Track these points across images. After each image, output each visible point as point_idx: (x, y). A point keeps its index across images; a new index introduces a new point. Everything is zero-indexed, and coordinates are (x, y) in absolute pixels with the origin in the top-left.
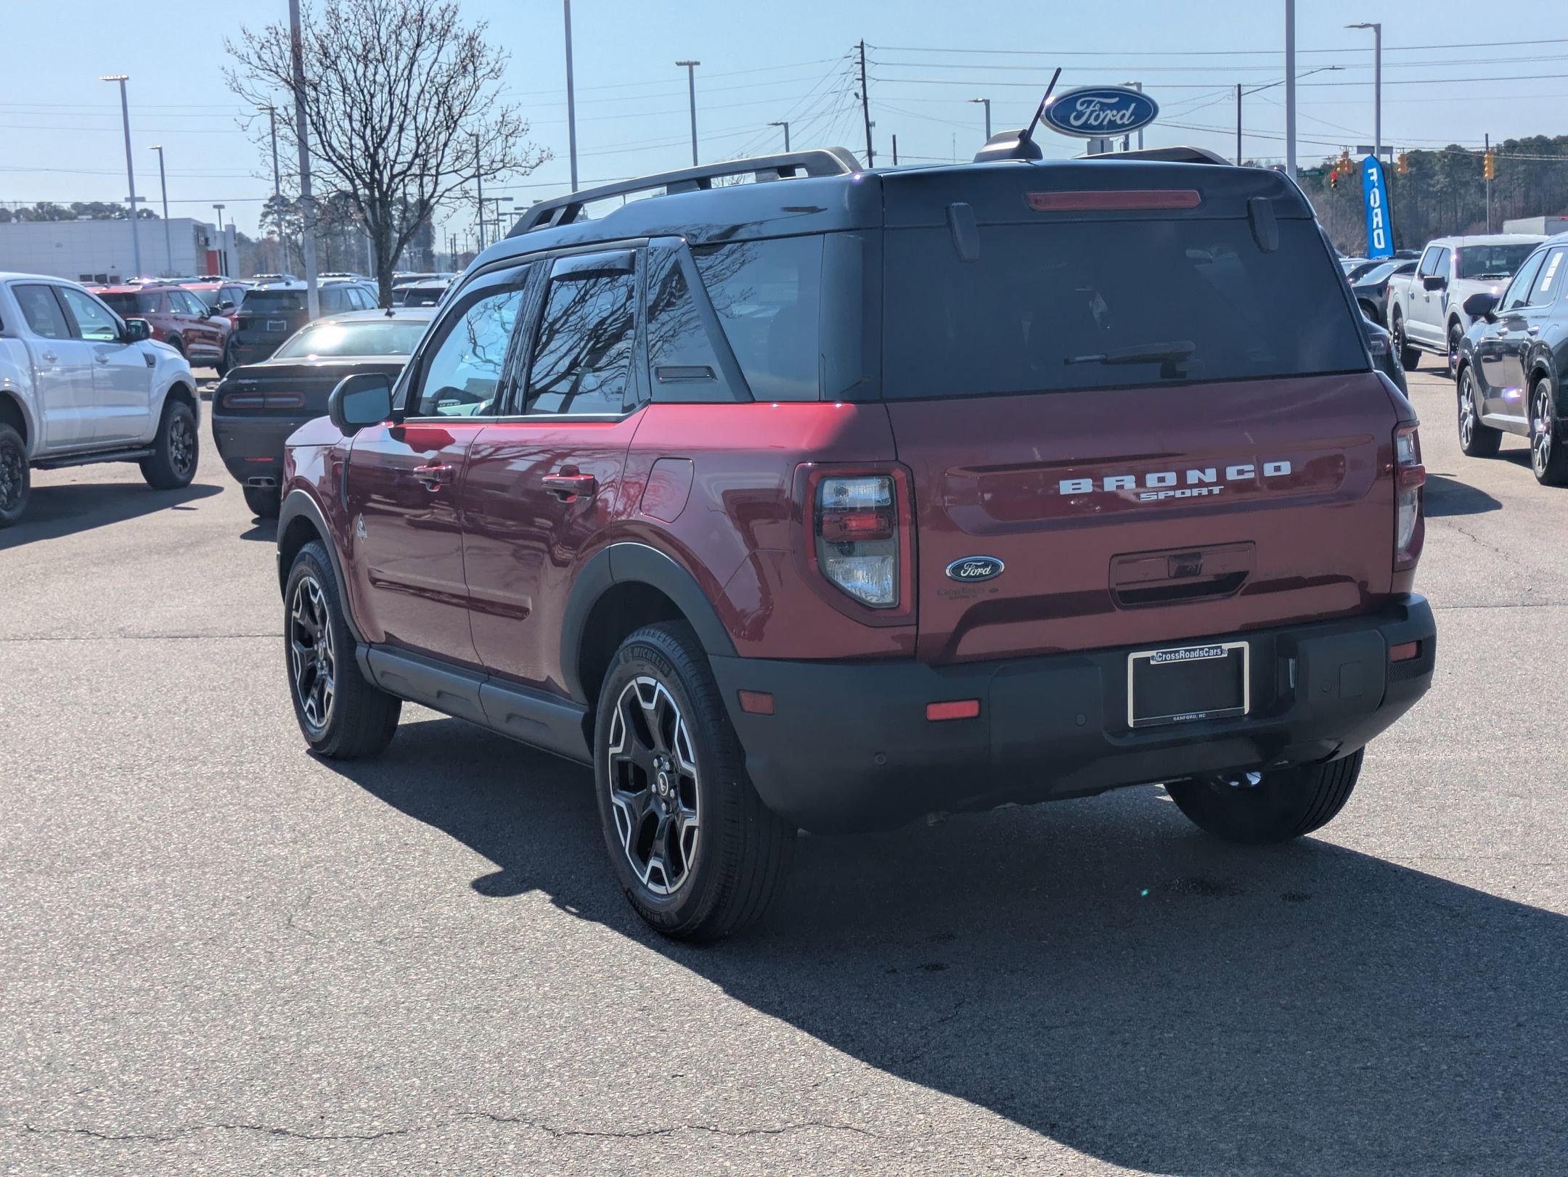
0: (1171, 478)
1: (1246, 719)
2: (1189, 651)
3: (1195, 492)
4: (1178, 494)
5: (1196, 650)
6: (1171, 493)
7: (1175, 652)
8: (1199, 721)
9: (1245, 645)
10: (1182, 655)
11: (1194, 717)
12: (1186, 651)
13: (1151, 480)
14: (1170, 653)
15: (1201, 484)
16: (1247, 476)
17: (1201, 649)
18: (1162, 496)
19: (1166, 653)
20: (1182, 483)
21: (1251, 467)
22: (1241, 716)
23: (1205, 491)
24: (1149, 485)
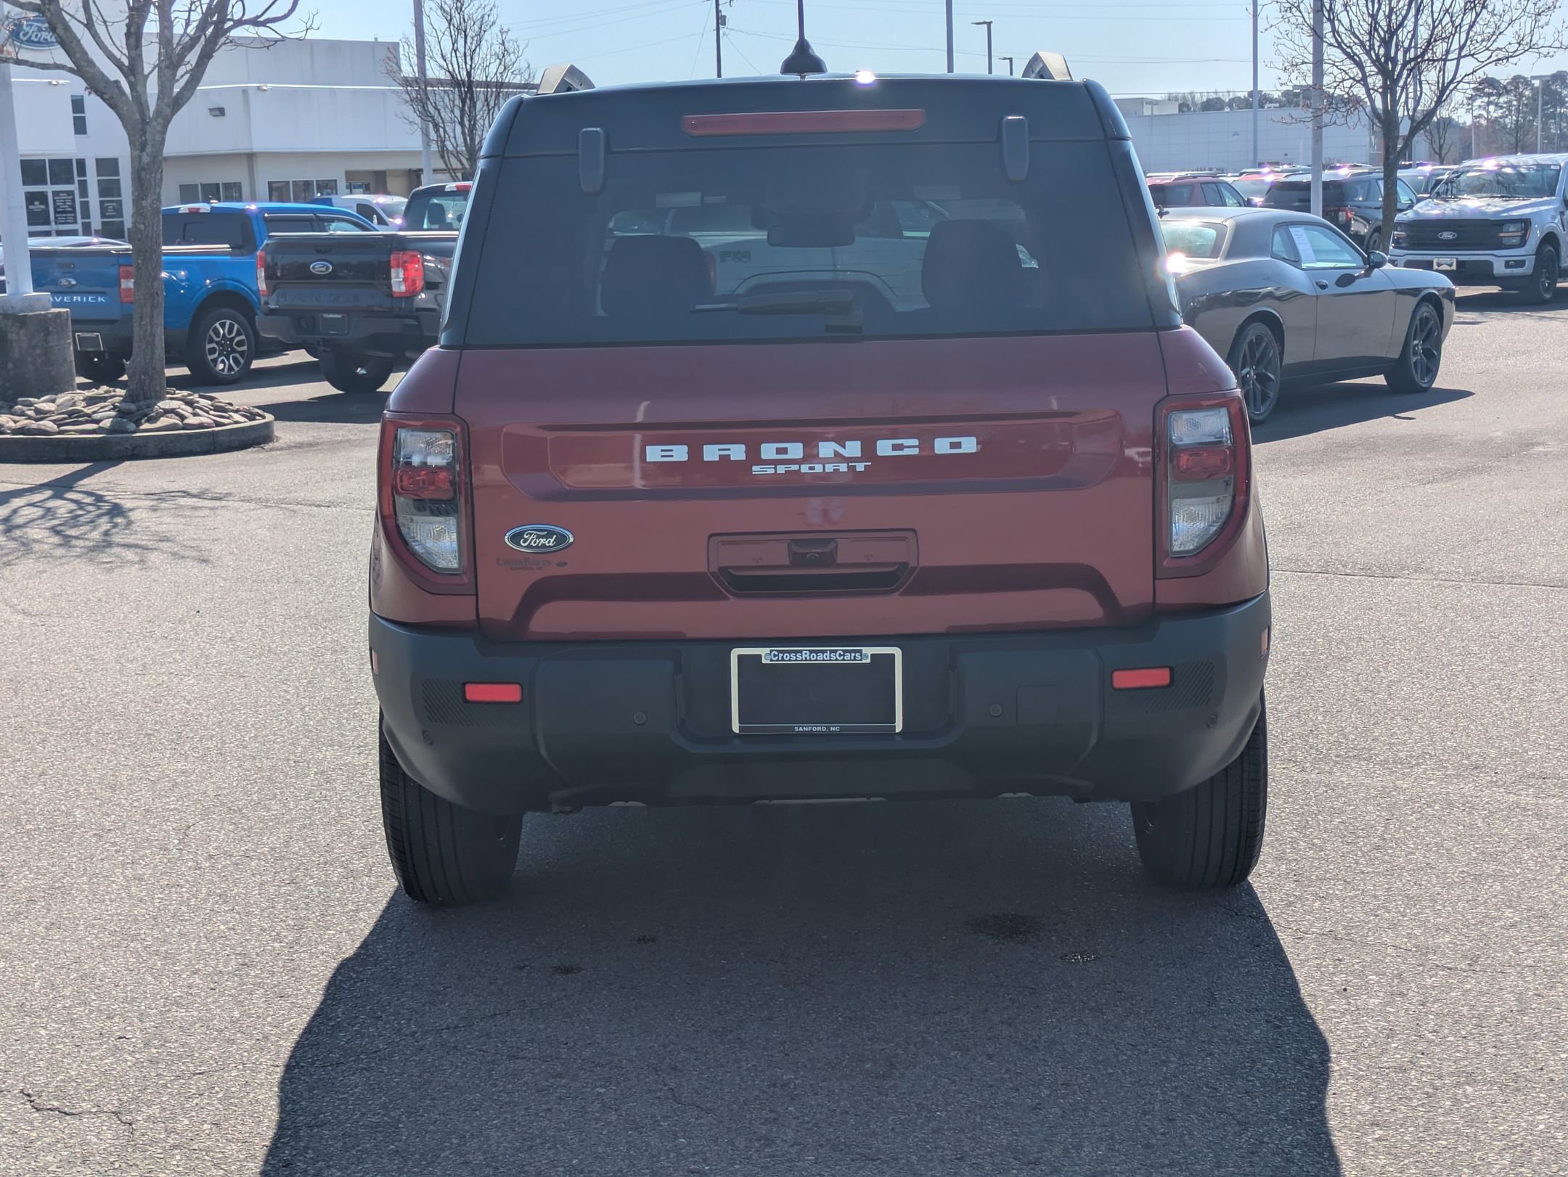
0: (796, 450)
1: (898, 738)
2: (817, 652)
3: (829, 468)
4: (805, 468)
5: (826, 651)
6: (795, 467)
7: (796, 652)
8: (829, 735)
9: (897, 652)
10: (805, 655)
11: (824, 729)
12: (811, 652)
13: (768, 451)
14: (790, 652)
15: (839, 457)
16: (906, 452)
17: (831, 651)
18: (781, 469)
19: (783, 652)
20: (810, 456)
21: (915, 442)
22: (891, 734)
23: (843, 467)
24: (764, 456)
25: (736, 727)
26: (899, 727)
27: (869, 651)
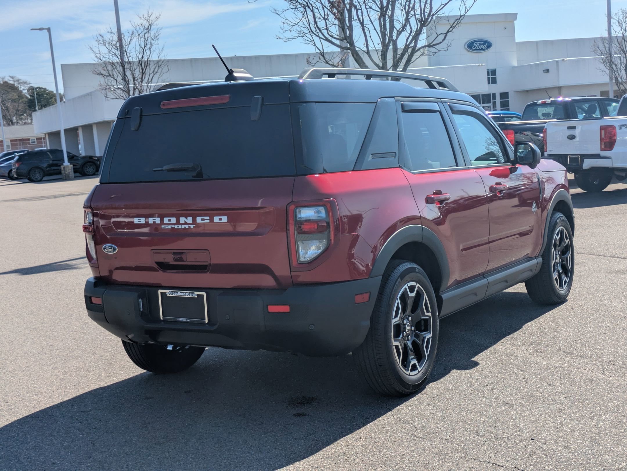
0: (174, 220)
1: (207, 325)
2: (182, 292)
3: (183, 227)
4: (176, 227)
5: (184, 293)
6: (173, 226)
7: (176, 292)
8: (186, 322)
9: (204, 294)
10: (179, 294)
11: (185, 320)
12: (180, 292)
13: (166, 220)
14: (174, 292)
15: (186, 223)
16: (206, 221)
17: (186, 293)
18: (170, 227)
19: (173, 292)
20: (178, 223)
21: (208, 218)
22: (204, 324)
23: (187, 227)
24: (165, 222)
25: (162, 318)
26: (207, 322)
27: (197, 293)
